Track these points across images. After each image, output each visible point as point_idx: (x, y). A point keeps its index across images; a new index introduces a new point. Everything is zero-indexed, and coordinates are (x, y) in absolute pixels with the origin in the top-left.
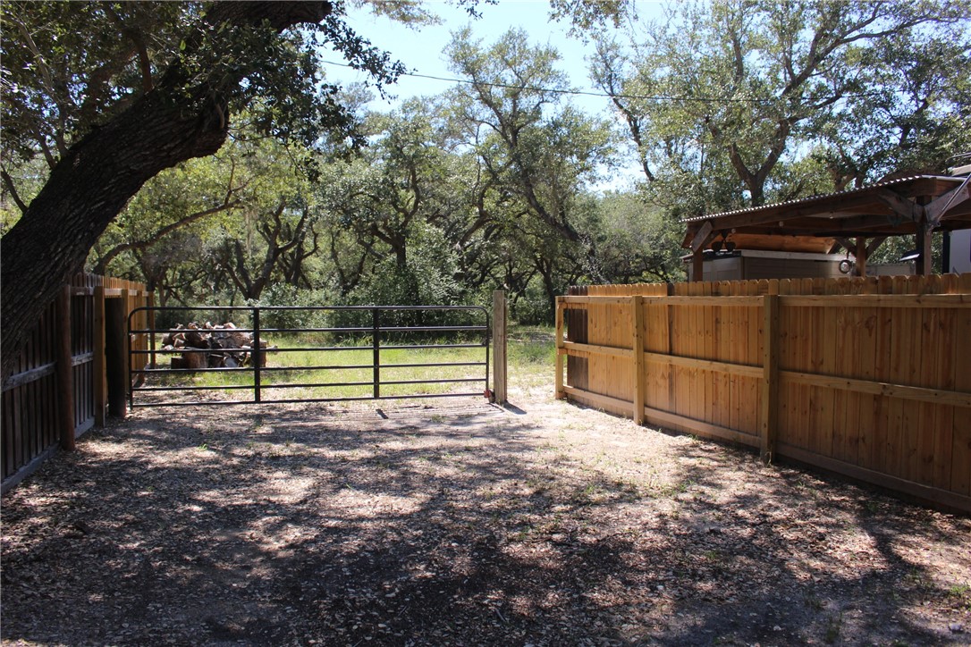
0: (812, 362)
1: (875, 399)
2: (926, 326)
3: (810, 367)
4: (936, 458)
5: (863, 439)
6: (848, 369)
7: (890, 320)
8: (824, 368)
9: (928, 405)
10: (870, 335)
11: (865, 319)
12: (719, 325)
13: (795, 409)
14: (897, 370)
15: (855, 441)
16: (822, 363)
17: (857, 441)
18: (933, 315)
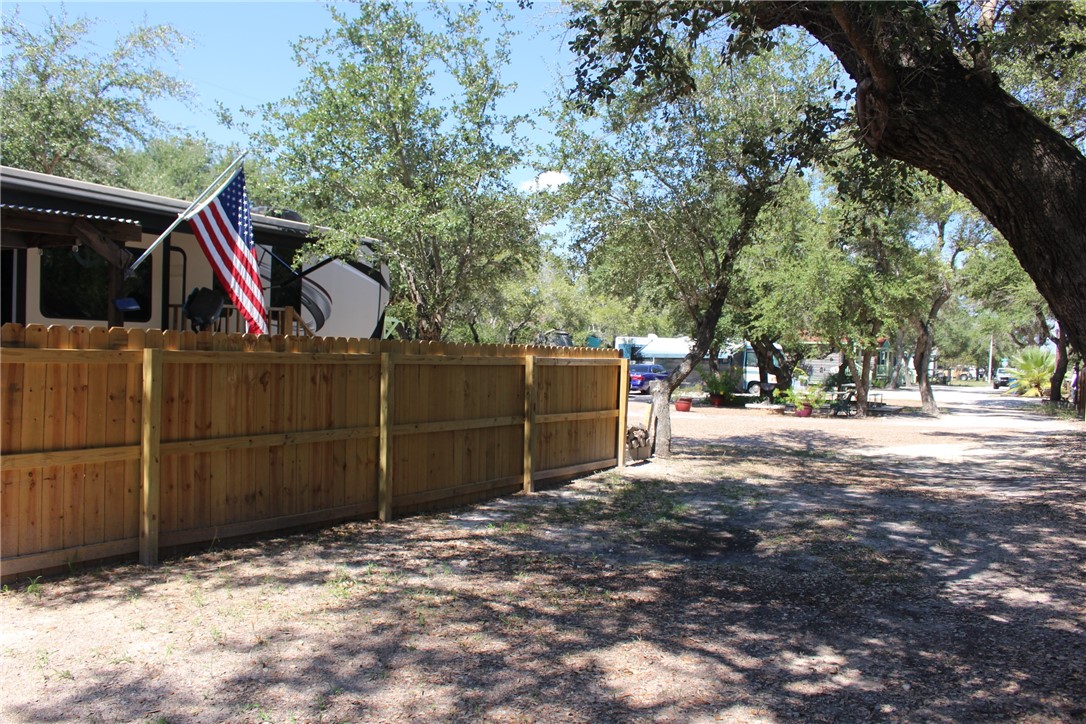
0: (196, 426)
1: (270, 451)
2: (313, 380)
3: (192, 432)
4: (323, 487)
5: (261, 493)
6: (242, 428)
7: (283, 376)
8: (214, 431)
9: (316, 445)
10: (265, 390)
11: (260, 375)
12: (17, 395)
13: (171, 487)
14: (290, 419)
15: (250, 498)
16: (209, 426)
17: (254, 496)
18: (319, 370)
